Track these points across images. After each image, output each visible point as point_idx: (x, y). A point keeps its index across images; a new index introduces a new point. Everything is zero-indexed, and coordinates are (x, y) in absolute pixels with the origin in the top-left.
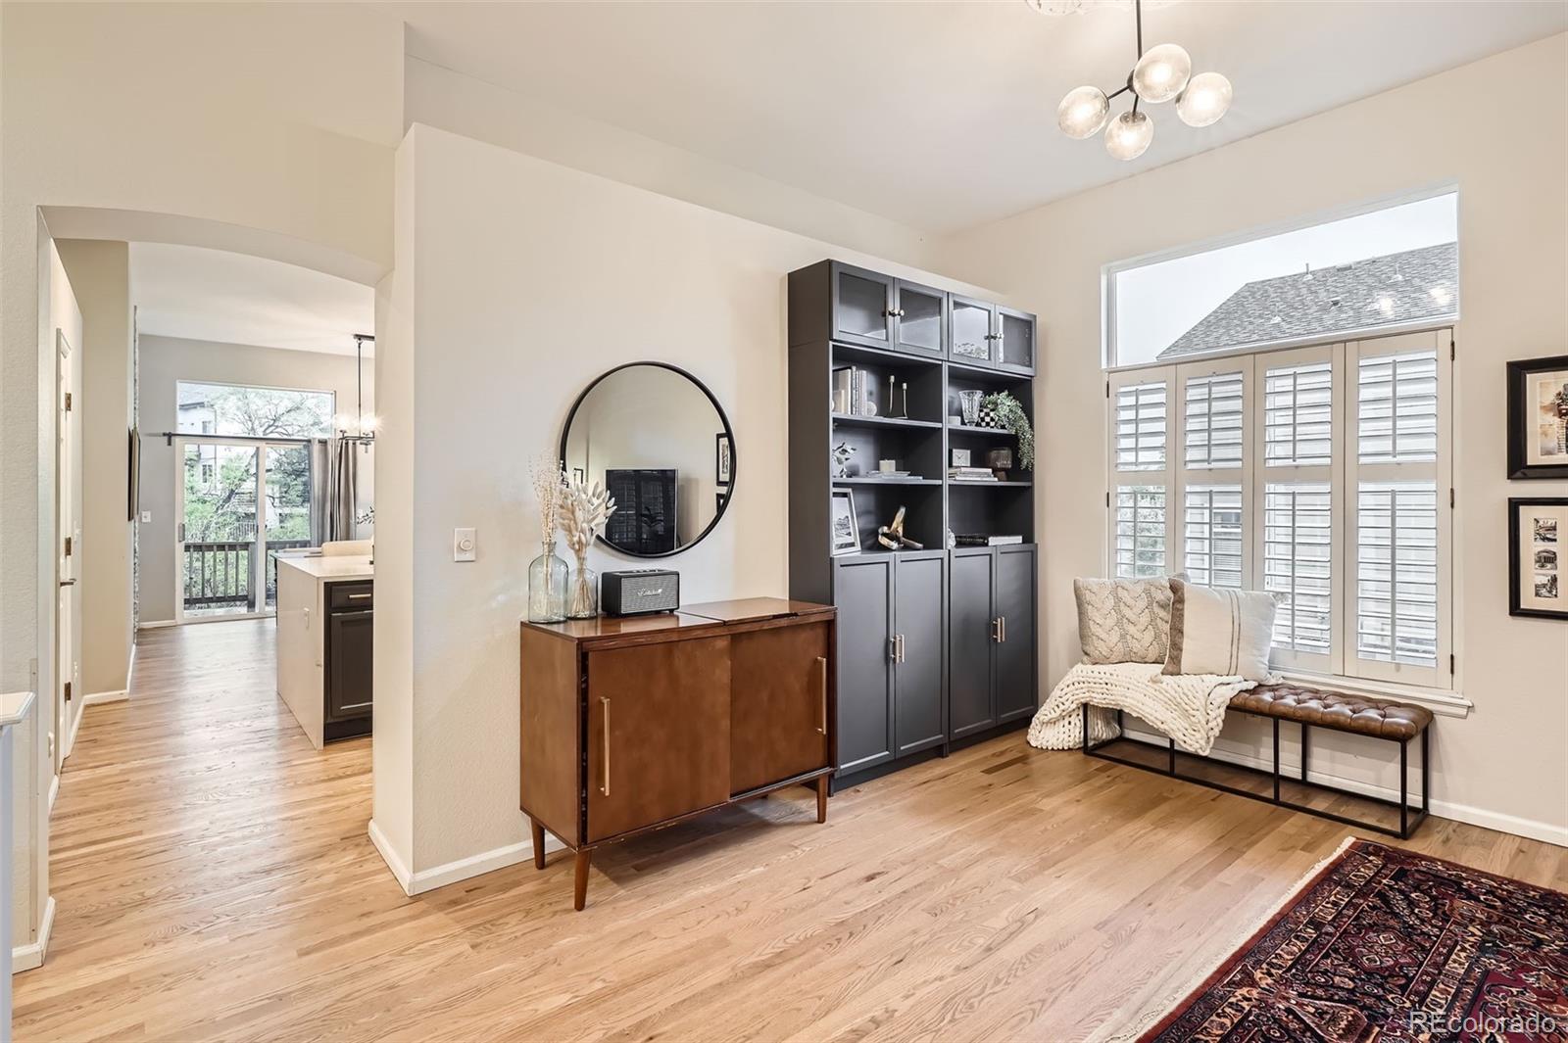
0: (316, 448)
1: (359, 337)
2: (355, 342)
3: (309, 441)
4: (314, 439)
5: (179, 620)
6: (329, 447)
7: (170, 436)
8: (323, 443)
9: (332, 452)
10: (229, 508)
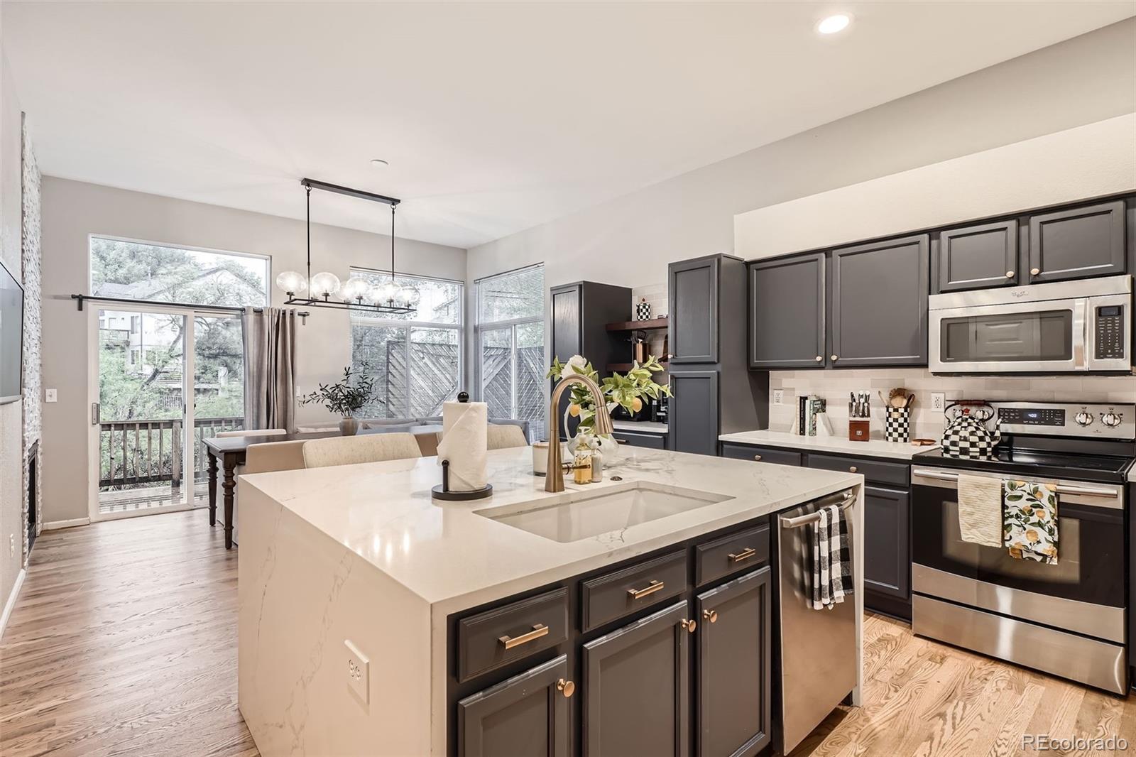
0: (251, 318)
1: (308, 182)
2: (304, 189)
3: (243, 310)
4: (249, 307)
5: (93, 516)
6: (265, 317)
7: (81, 299)
8: (259, 312)
9: (268, 323)
10: (154, 384)
